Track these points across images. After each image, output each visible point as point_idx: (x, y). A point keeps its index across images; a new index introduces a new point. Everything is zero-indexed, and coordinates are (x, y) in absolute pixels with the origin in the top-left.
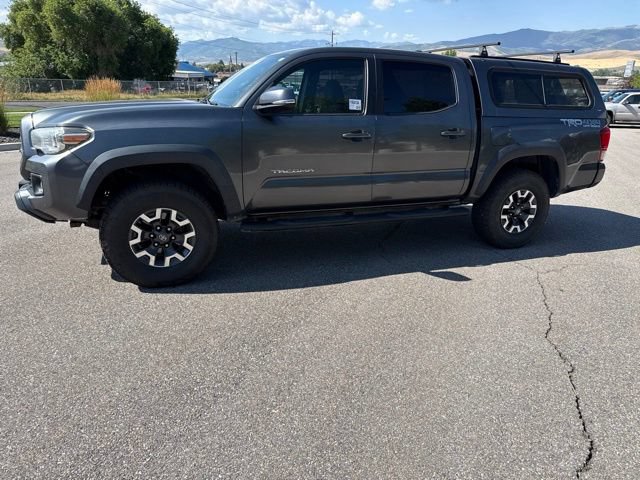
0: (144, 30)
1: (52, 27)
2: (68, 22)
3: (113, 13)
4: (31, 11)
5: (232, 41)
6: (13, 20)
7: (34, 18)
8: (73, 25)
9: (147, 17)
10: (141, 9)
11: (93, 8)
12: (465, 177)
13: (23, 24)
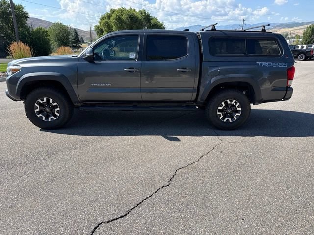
0: (150, 24)
1: (113, 25)
2: (120, 23)
3: (138, 18)
4: (107, 19)
5: (198, 27)
6: (100, 23)
7: (107, 22)
8: (122, 24)
9: (153, 18)
10: (150, 15)
11: (130, 17)
12: (193, 92)
13: (103, 25)
